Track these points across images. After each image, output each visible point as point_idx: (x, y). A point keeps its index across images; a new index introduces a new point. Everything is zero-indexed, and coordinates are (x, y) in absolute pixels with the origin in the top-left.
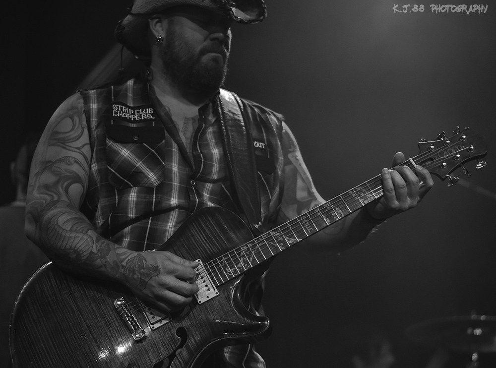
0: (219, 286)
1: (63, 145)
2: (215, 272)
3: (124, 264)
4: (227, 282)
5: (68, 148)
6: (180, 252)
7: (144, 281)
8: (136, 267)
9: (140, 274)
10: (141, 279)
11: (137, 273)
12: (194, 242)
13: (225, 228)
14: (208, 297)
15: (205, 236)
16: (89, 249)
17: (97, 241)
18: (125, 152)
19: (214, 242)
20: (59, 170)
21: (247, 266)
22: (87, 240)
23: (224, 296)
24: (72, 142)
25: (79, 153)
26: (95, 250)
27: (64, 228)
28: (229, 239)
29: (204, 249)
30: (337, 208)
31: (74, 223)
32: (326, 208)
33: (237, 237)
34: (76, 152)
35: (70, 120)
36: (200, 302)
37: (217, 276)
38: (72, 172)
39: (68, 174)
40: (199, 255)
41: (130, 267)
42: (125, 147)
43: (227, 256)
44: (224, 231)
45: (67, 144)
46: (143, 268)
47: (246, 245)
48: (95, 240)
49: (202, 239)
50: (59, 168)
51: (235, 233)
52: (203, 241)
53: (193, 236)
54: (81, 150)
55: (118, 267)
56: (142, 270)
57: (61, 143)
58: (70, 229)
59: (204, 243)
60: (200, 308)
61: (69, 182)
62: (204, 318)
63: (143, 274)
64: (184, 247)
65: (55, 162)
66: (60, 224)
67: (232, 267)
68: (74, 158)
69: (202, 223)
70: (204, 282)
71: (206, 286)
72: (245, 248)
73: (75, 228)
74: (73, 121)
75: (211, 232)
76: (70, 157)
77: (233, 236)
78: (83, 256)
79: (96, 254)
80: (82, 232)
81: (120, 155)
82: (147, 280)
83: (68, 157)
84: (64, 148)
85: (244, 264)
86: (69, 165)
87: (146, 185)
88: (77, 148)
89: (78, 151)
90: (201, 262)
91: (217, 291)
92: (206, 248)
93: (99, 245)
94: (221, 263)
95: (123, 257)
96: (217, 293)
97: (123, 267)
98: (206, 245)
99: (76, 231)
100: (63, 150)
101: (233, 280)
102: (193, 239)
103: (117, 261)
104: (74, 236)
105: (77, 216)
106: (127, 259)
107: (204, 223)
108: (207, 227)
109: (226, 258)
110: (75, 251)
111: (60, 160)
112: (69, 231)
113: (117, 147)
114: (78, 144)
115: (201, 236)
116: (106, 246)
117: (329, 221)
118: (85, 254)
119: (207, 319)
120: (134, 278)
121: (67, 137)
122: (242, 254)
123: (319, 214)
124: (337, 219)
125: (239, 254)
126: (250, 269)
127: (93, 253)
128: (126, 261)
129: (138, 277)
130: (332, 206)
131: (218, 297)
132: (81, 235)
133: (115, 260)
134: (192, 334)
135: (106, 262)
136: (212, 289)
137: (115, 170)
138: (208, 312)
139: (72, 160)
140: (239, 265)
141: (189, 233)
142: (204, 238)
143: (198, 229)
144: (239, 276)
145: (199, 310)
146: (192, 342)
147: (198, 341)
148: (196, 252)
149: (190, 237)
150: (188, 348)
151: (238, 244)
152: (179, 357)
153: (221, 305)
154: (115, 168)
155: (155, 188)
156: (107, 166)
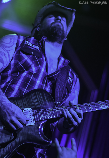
0: (36, 121)
1: (3, 47)
2: (36, 115)
4: (40, 121)
6: (25, 102)
7: (6, 115)
8: (6, 107)
11: (5, 110)
12: (31, 100)
13: (45, 99)
14: (30, 124)
19: (39, 103)
21: (50, 117)
23: (37, 126)
24: (7, 48)
25: (7, 52)
28: (46, 104)
29: (35, 105)
30: (91, 107)
32: (87, 105)
33: (49, 104)
35: (10, 40)
36: (27, 125)
37: (37, 117)
40: (32, 106)
41: (4, 106)
43: (43, 110)
44: (44, 100)
47: (52, 109)
51: (49, 103)
52: (35, 101)
53: (32, 98)
56: (8, 110)
59: (35, 102)
60: (26, 127)
62: (26, 132)
64: (27, 101)
67: (44, 115)
68: (5, 53)
69: (37, 94)
70: (31, 117)
71: (31, 119)
72: (51, 110)
74: (11, 40)
75: (39, 99)
77: (48, 103)
81: (25, 59)
85: (49, 116)
87: (31, 72)
90: (32, 109)
91: (35, 123)
94: (40, 112)
95: (4, 100)
96: (34, 124)
97: (2, 104)
101: (42, 120)
102: (31, 99)
107: (38, 94)
108: (39, 96)
109: (42, 111)
113: (24, 56)
117: (87, 111)
119: (27, 133)
120: (3, 111)
121: (6, 45)
122: (49, 112)
123: (84, 107)
124: (90, 111)
125: (48, 111)
126: (51, 119)
128: (4, 103)
129: (5, 112)
130: (90, 105)
131: (34, 126)
134: (19, 137)
136: (33, 122)
138: (28, 130)
140: (47, 116)
141: (30, 96)
142: (36, 100)
143: (35, 96)
144: (46, 120)
145: (25, 128)
146: (18, 140)
147: (20, 140)
148: (31, 105)
149: (30, 98)
150: (15, 142)
151: (49, 107)
152: (11, 144)
153: (34, 129)
154: (22, 64)
155: (33, 74)
156: (19, 62)
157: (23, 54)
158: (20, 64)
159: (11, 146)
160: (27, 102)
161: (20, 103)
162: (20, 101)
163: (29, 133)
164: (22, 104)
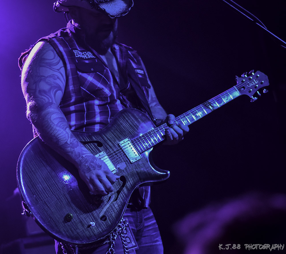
1: (50, 67)
2: (138, 145)
3: (84, 156)
4: (145, 151)
5: (52, 69)
7: (90, 169)
8: (89, 160)
9: (90, 165)
10: (89, 167)
11: (88, 164)
12: (123, 128)
13: (139, 120)
14: (136, 159)
15: (129, 125)
16: (65, 140)
17: (71, 138)
18: (90, 78)
19: (134, 129)
20: (50, 82)
21: (156, 142)
22: (65, 134)
24: (55, 66)
25: (59, 72)
26: (69, 142)
27: (53, 122)
28: (143, 127)
31: (60, 121)
33: (147, 125)
34: (57, 72)
36: (132, 162)
38: (57, 84)
39: (55, 85)
40: (127, 135)
41: (86, 159)
42: (89, 75)
44: (138, 122)
45: (52, 67)
46: (93, 163)
48: (70, 137)
49: (127, 127)
50: (50, 81)
52: (128, 128)
53: (122, 124)
54: (60, 70)
55: (80, 156)
56: (92, 164)
57: (49, 66)
58: (57, 124)
61: (56, 89)
63: (92, 165)
64: (117, 130)
65: (47, 77)
66: (52, 119)
67: (147, 142)
68: (57, 76)
69: (125, 117)
70: (133, 150)
71: (134, 153)
72: (153, 132)
73: (59, 124)
74: (54, 53)
75: (132, 122)
76: (55, 75)
78: (60, 143)
79: (69, 144)
80: (63, 128)
81: (87, 80)
82: (92, 169)
83: (54, 75)
84: (51, 69)
85: (154, 142)
86: (55, 79)
88: (57, 70)
89: (58, 71)
90: (129, 139)
92: (130, 131)
93: (72, 140)
95: (85, 153)
96: (141, 157)
97: (82, 157)
98: (130, 130)
99: (60, 127)
100: (51, 70)
102: (122, 126)
103: (81, 153)
104: (58, 129)
105: (62, 117)
106: (87, 155)
107: (126, 117)
108: (129, 119)
109: (144, 138)
110: (56, 138)
111: (50, 76)
112: (56, 125)
113: (85, 75)
114: (58, 67)
115: (127, 125)
116: (76, 143)
118: (62, 142)
120: (85, 165)
121: (51, 62)
124: (200, 118)
126: (158, 144)
127: (68, 143)
128: (86, 155)
129: (88, 166)
130: (197, 111)
131: (142, 159)
132: (62, 130)
133: (80, 152)
134: (128, 180)
135: (73, 151)
136: (138, 155)
137: (86, 89)
139: (56, 77)
140: (151, 142)
141: (119, 122)
142: (128, 126)
143: (124, 120)
144: (152, 147)
145: (131, 166)
146: (129, 184)
147: (132, 184)
148: (125, 133)
149: (120, 125)
150: (127, 187)
151: (148, 129)
152: (122, 192)
153: (143, 164)
154: (86, 88)
155: (109, 97)
156: (81, 87)
157: (83, 74)
158: (84, 89)
159: (124, 195)
160: (119, 132)
161: (111, 136)
162: (108, 134)
163: (139, 170)
164: (114, 136)
